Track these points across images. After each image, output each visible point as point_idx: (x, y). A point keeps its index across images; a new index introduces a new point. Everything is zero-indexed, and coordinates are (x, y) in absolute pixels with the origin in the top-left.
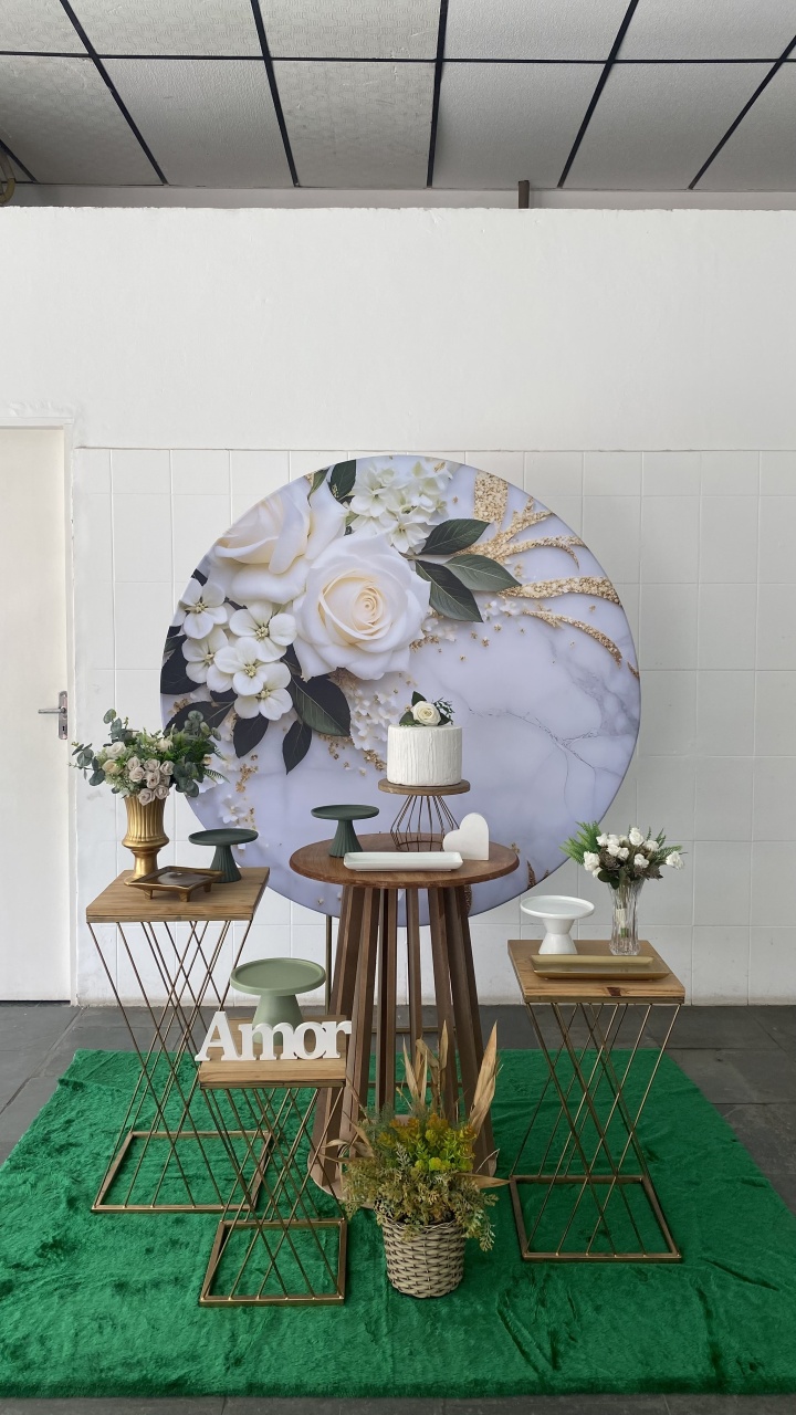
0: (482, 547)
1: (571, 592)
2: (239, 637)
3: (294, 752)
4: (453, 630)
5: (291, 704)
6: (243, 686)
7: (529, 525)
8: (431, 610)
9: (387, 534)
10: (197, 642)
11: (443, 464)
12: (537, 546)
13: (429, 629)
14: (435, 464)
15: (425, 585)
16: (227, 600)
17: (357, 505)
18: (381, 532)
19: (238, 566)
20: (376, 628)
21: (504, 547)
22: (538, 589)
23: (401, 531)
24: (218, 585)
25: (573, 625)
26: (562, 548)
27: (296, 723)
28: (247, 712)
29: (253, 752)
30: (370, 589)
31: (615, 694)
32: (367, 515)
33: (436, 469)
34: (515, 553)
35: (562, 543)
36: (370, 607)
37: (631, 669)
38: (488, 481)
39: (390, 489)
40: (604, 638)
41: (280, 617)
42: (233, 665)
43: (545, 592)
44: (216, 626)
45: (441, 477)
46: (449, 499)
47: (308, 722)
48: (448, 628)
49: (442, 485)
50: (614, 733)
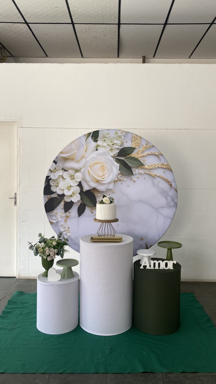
0: (134, 154)
1: (158, 167)
2: (65, 179)
3: (81, 211)
4: (125, 177)
5: (80, 198)
6: (67, 193)
7: (147, 149)
8: (119, 172)
9: (107, 151)
10: (54, 180)
11: (123, 132)
12: (149, 154)
13: (119, 177)
14: (121, 132)
15: (118, 165)
16: (62, 169)
17: (100, 142)
18: (106, 150)
19: (66, 159)
20: (104, 177)
21: (140, 155)
22: (149, 166)
23: (111, 150)
24: (60, 165)
25: (159, 176)
26: (156, 155)
27: (81, 203)
28: (68, 200)
29: (69, 211)
30: (103, 166)
31: (171, 196)
32: (102, 145)
33: (121, 133)
34: (143, 156)
35: (156, 154)
36: (103, 171)
37: (175, 189)
38: (136, 136)
39: (108, 138)
40: (167, 180)
41: (77, 173)
42: (64, 187)
43: (151, 167)
44: (59, 176)
45: (123, 135)
46: (125, 141)
47: (85, 203)
48: (124, 177)
49: (123, 137)
50: (170, 207)
